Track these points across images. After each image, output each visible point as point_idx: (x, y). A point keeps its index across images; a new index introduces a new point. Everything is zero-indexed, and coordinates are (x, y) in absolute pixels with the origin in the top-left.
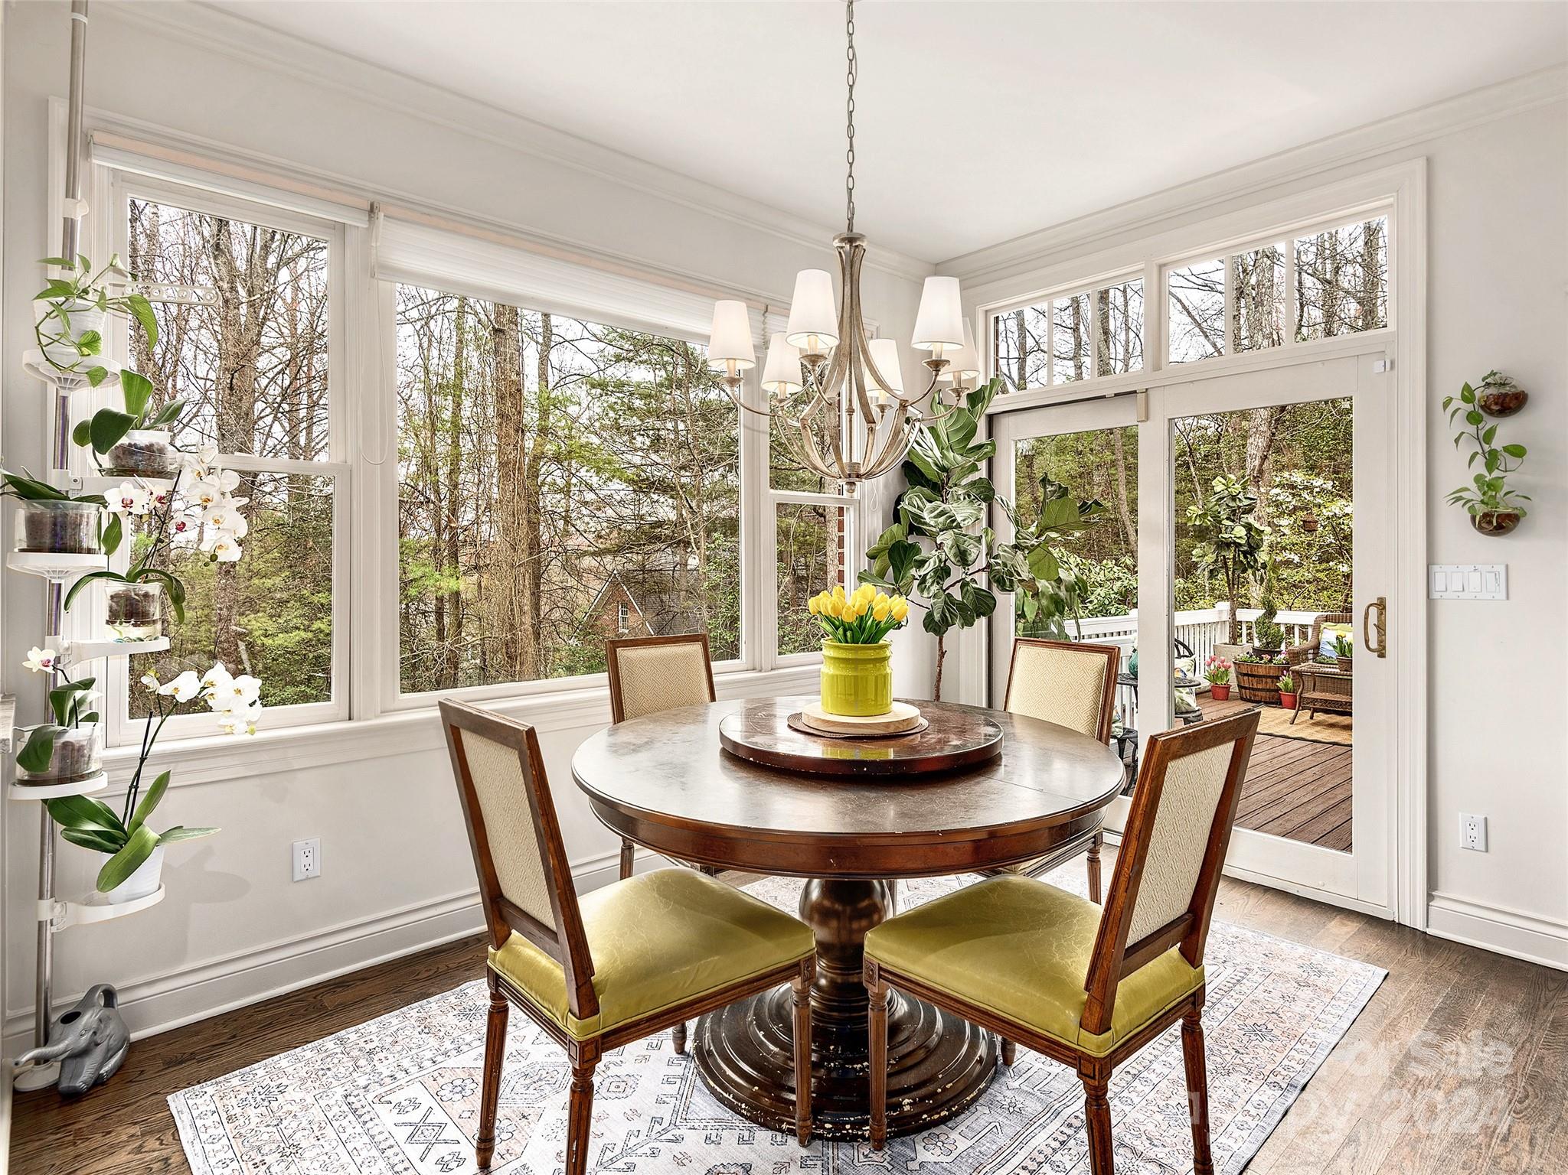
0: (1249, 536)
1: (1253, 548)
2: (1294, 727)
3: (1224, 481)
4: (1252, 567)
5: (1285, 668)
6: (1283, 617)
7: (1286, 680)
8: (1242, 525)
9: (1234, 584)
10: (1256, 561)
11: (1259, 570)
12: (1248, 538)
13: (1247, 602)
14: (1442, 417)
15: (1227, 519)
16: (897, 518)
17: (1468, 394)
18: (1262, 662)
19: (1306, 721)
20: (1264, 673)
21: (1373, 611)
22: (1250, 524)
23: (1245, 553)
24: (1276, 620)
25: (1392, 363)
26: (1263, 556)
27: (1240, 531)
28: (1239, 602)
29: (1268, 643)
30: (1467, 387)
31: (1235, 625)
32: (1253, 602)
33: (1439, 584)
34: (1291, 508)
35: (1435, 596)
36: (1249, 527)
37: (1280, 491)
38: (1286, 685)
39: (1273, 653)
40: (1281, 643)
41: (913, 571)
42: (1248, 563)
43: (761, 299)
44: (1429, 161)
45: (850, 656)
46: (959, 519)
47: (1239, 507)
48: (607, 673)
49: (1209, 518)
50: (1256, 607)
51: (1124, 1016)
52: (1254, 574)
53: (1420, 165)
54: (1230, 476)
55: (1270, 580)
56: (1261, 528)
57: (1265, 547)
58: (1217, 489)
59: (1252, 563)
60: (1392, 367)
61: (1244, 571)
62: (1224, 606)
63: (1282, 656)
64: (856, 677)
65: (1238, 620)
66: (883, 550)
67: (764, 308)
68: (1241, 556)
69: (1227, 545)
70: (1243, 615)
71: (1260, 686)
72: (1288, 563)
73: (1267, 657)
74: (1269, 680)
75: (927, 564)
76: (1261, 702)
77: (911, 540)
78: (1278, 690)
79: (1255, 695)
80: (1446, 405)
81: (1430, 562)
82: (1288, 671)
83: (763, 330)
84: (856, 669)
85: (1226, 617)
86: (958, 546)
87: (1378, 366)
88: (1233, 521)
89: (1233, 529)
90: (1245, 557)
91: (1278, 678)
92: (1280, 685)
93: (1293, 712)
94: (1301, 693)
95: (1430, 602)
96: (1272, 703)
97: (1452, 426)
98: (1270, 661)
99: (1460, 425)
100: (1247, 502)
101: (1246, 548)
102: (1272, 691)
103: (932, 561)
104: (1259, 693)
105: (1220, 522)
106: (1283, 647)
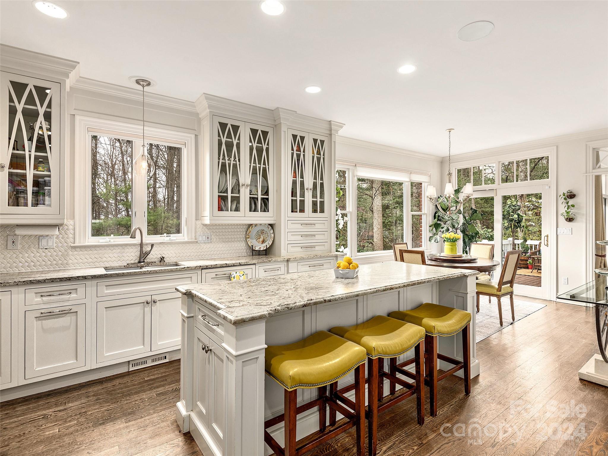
0: (518, 217)
1: (519, 221)
2: (532, 274)
3: (511, 201)
4: (519, 227)
5: (529, 257)
6: (529, 242)
7: (530, 261)
8: (517, 214)
9: (514, 232)
10: (521, 225)
11: (521, 228)
12: (518, 218)
13: (518, 238)
14: (559, 198)
15: (512, 212)
16: (435, 217)
17: (564, 194)
18: (523, 255)
19: (536, 272)
20: (523, 259)
21: (546, 237)
22: (519, 214)
23: (517, 223)
24: (527, 243)
25: (550, 187)
26: (523, 224)
27: (516, 216)
28: (516, 238)
29: (524, 250)
30: (564, 193)
31: (514, 245)
32: (519, 238)
33: (559, 232)
34: (532, 208)
35: (558, 234)
36: (518, 215)
37: (528, 204)
38: (530, 262)
39: (526, 253)
40: (528, 250)
41: (441, 229)
42: (518, 226)
43: (410, 171)
44: (557, 147)
45: (450, 244)
46: (454, 218)
47: (515, 209)
48: (393, 250)
49: (506, 212)
50: (521, 239)
51: (503, 291)
52: (520, 229)
53: (555, 147)
54: (512, 199)
55: (525, 231)
56: (522, 215)
57: (524, 221)
58: (509, 203)
59: (519, 226)
60: (550, 188)
61: (517, 228)
62: (511, 239)
63: (529, 254)
64: (452, 248)
65: (515, 243)
66: (433, 225)
67: (410, 173)
68: (516, 223)
69: (512, 220)
70: (516, 242)
71: (522, 263)
72: (531, 225)
73: (524, 254)
74: (525, 261)
75: (444, 228)
76: (522, 267)
77: (439, 222)
78: (527, 264)
79: (520, 266)
80: (560, 196)
81: (557, 227)
82: (531, 258)
83: (410, 177)
84: (451, 246)
85: (511, 242)
86: (453, 224)
87: (547, 187)
88: (513, 213)
89: (513, 216)
90: (517, 224)
91: (527, 260)
92: (528, 262)
93: (532, 270)
94: (534, 264)
95: (557, 235)
96: (526, 268)
97: (561, 200)
98: (525, 255)
99: (563, 200)
100: (518, 207)
101: (517, 221)
102: (526, 264)
103: (445, 227)
104: (522, 265)
105: (509, 214)
106: (529, 251)
